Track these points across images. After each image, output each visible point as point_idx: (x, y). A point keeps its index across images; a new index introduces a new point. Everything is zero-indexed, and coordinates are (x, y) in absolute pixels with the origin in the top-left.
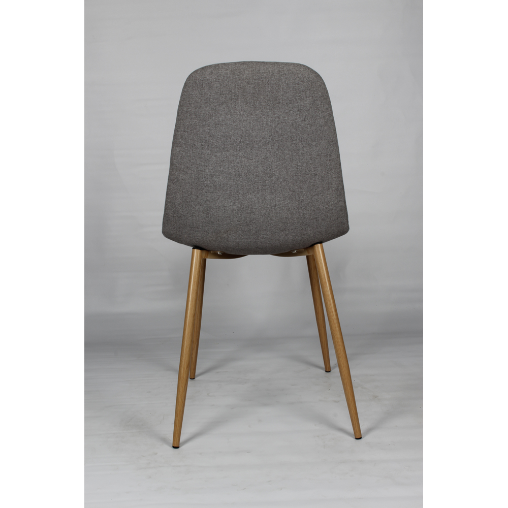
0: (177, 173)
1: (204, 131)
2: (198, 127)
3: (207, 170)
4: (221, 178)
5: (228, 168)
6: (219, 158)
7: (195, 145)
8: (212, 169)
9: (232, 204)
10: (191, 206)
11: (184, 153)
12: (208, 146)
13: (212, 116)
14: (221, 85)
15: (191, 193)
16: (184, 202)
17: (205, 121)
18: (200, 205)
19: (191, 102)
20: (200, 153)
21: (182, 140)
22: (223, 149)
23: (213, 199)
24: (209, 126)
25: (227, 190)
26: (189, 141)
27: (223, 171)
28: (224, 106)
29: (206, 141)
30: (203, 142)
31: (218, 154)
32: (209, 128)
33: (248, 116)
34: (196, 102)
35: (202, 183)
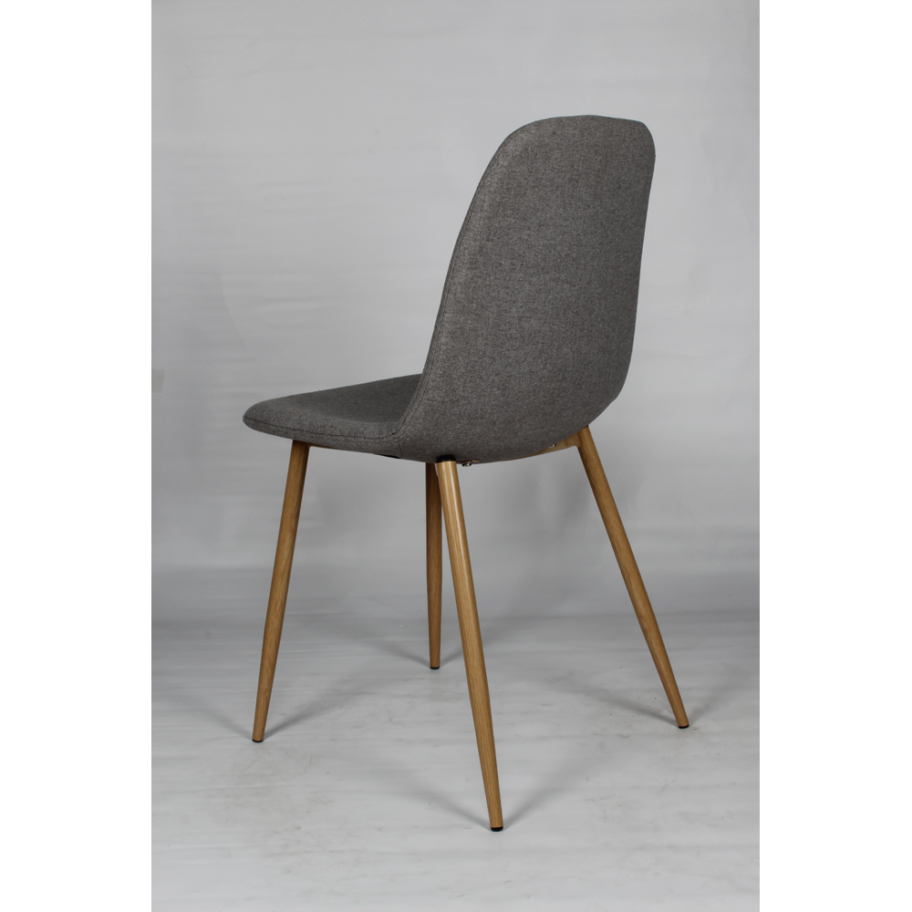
0: (463, 318)
1: (521, 238)
2: (511, 231)
3: (514, 309)
4: (532, 320)
5: (545, 302)
6: (534, 285)
7: (500, 264)
8: (521, 307)
9: (542, 367)
10: (481, 378)
11: (480, 281)
12: (522, 265)
13: (538, 210)
14: (562, 156)
15: (484, 353)
16: (470, 372)
17: (525, 219)
18: (497, 374)
19: (510, 186)
20: (507, 278)
21: (481, 255)
22: (543, 269)
23: (517, 362)
24: (529, 229)
25: (538, 342)
26: (493, 256)
27: (536, 309)
28: (558, 193)
29: (520, 255)
30: (514, 259)
31: (534, 280)
32: (528, 232)
33: (584, 209)
34: (519, 185)
35: (503, 333)
